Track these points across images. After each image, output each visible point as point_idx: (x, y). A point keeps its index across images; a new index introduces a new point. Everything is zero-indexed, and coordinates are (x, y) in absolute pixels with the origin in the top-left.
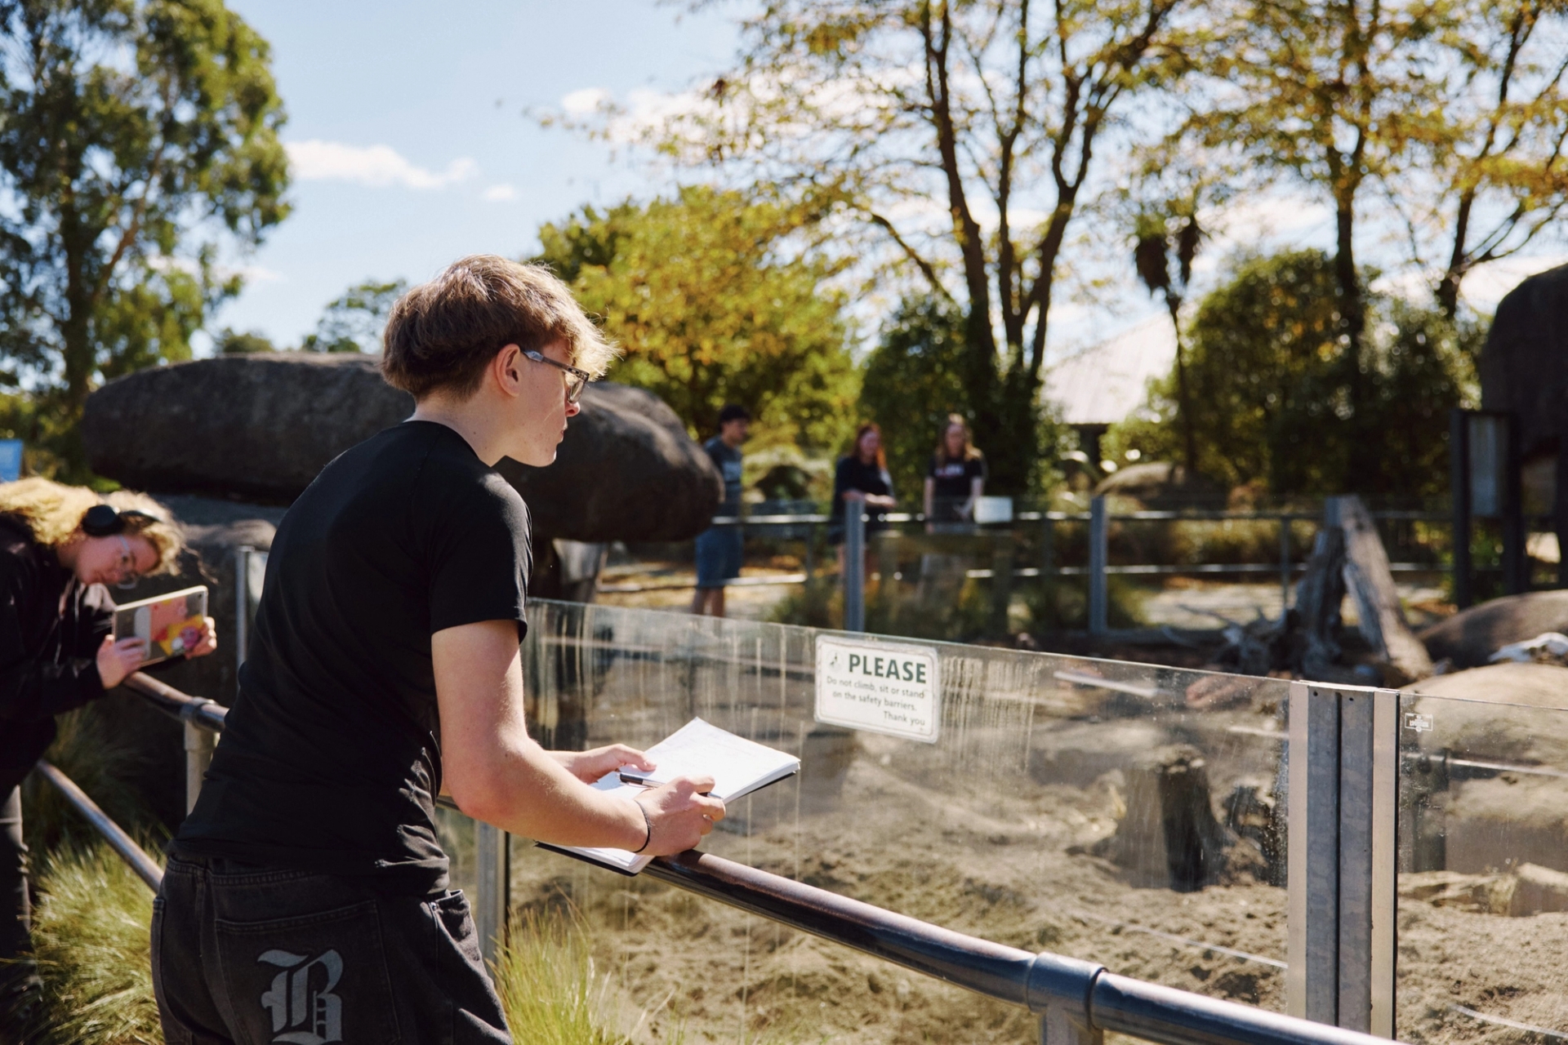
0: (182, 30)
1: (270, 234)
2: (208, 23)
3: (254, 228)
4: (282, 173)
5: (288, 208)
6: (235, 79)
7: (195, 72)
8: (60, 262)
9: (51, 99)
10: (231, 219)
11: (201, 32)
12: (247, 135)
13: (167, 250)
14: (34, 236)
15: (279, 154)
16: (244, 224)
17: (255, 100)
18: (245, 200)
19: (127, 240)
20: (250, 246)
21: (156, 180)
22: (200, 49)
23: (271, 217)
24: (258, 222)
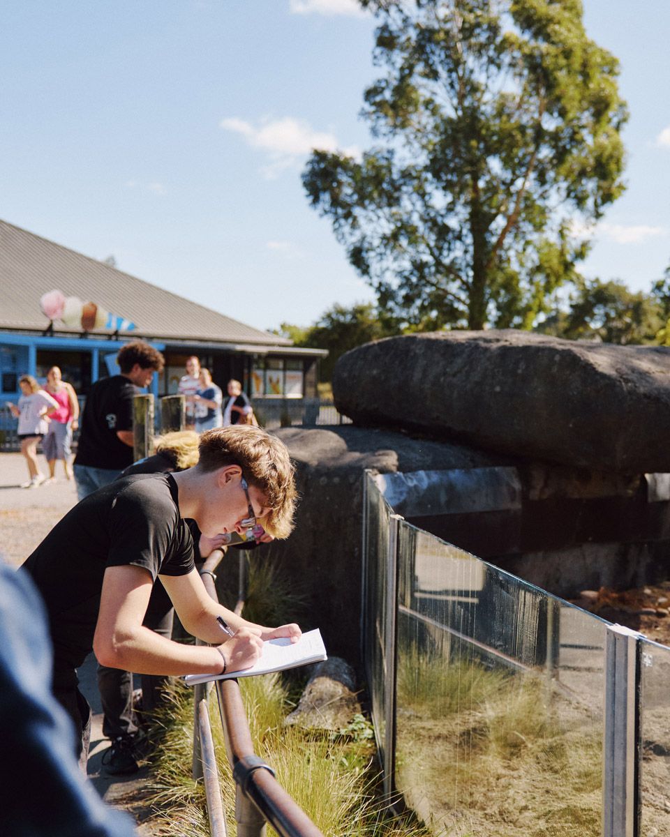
0: (548, 62)
1: (606, 209)
2: (567, 54)
3: (596, 205)
4: (618, 162)
5: (621, 187)
6: (587, 93)
7: (557, 92)
8: (469, 240)
9: (462, 125)
10: (580, 201)
11: (562, 61)
12: (595, 134)
13: (539, 227)
14: (453, 222)
15: (617, 146)
16: (590, 203)
17: (600, 106)
18: (590, 185)
19: (512, 223)
20: (593, 220)
21: (532, 175)
22: (561, 75)
23: (608, 197)
24: (599, 201)
